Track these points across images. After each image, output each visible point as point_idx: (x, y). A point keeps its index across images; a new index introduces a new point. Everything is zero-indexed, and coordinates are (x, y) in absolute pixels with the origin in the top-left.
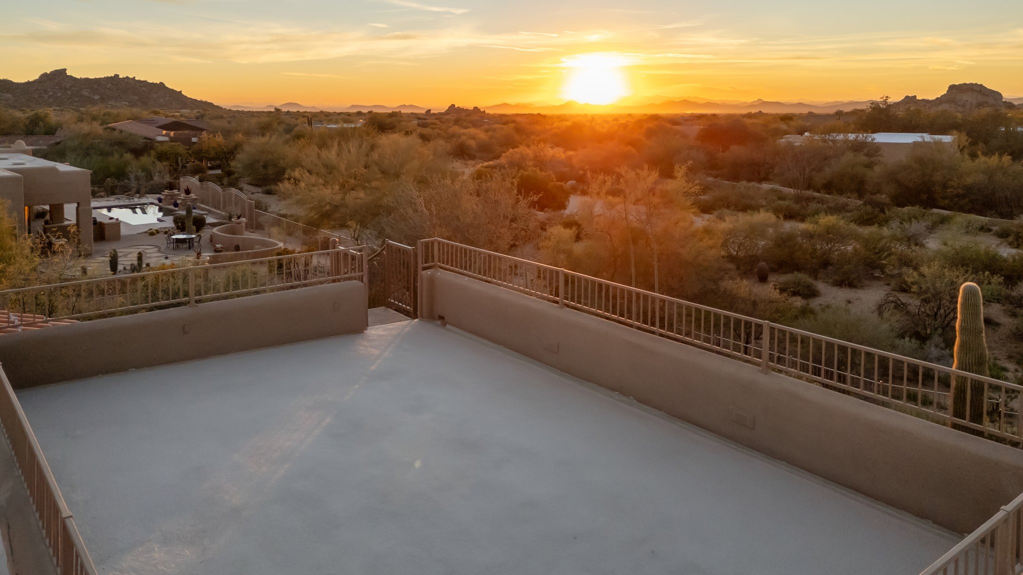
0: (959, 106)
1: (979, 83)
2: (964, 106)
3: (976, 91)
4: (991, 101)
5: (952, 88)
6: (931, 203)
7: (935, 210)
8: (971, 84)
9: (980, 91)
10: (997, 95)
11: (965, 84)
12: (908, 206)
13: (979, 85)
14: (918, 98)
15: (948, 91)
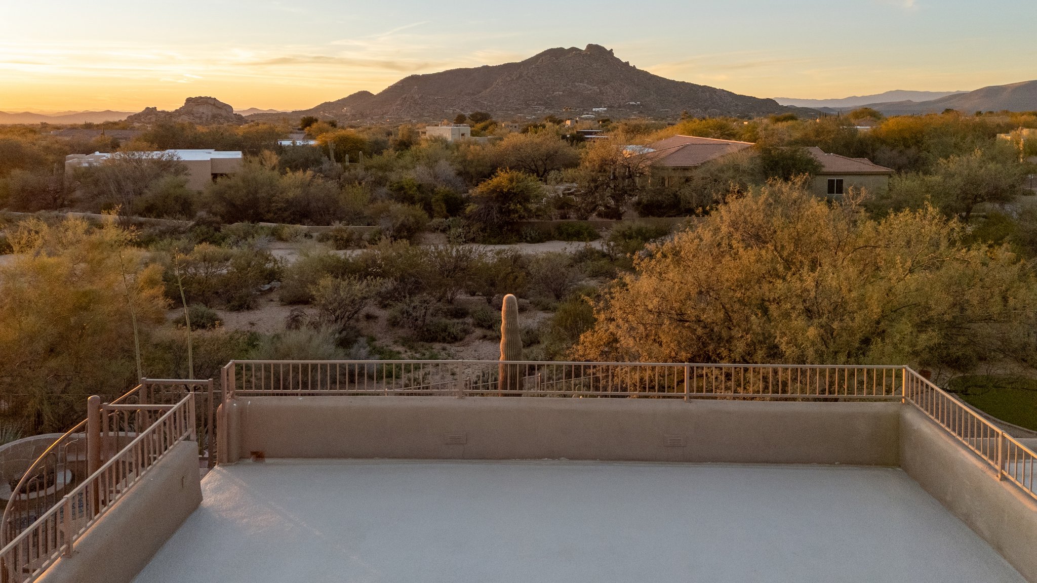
0: (196, 117)
1: (213, 97)
2: (201, 118)
3: (211, 104)
4: (224, 113)
5: (189, 100)
6: (258, 218)
7: (262, 224)
8: (206, 98)
9: (214, 105)
10: (228, 108)
11: (201, 98)
12: (237, 222)
13: (212, 99)
14: (158, 109)
15: (185, 103)
